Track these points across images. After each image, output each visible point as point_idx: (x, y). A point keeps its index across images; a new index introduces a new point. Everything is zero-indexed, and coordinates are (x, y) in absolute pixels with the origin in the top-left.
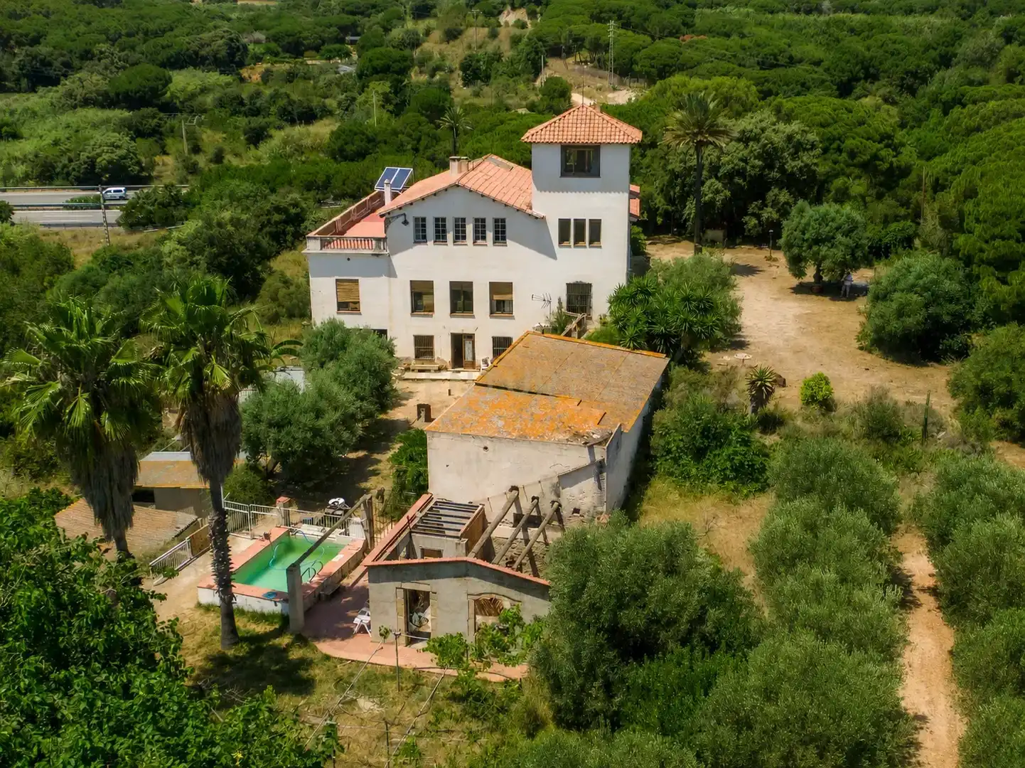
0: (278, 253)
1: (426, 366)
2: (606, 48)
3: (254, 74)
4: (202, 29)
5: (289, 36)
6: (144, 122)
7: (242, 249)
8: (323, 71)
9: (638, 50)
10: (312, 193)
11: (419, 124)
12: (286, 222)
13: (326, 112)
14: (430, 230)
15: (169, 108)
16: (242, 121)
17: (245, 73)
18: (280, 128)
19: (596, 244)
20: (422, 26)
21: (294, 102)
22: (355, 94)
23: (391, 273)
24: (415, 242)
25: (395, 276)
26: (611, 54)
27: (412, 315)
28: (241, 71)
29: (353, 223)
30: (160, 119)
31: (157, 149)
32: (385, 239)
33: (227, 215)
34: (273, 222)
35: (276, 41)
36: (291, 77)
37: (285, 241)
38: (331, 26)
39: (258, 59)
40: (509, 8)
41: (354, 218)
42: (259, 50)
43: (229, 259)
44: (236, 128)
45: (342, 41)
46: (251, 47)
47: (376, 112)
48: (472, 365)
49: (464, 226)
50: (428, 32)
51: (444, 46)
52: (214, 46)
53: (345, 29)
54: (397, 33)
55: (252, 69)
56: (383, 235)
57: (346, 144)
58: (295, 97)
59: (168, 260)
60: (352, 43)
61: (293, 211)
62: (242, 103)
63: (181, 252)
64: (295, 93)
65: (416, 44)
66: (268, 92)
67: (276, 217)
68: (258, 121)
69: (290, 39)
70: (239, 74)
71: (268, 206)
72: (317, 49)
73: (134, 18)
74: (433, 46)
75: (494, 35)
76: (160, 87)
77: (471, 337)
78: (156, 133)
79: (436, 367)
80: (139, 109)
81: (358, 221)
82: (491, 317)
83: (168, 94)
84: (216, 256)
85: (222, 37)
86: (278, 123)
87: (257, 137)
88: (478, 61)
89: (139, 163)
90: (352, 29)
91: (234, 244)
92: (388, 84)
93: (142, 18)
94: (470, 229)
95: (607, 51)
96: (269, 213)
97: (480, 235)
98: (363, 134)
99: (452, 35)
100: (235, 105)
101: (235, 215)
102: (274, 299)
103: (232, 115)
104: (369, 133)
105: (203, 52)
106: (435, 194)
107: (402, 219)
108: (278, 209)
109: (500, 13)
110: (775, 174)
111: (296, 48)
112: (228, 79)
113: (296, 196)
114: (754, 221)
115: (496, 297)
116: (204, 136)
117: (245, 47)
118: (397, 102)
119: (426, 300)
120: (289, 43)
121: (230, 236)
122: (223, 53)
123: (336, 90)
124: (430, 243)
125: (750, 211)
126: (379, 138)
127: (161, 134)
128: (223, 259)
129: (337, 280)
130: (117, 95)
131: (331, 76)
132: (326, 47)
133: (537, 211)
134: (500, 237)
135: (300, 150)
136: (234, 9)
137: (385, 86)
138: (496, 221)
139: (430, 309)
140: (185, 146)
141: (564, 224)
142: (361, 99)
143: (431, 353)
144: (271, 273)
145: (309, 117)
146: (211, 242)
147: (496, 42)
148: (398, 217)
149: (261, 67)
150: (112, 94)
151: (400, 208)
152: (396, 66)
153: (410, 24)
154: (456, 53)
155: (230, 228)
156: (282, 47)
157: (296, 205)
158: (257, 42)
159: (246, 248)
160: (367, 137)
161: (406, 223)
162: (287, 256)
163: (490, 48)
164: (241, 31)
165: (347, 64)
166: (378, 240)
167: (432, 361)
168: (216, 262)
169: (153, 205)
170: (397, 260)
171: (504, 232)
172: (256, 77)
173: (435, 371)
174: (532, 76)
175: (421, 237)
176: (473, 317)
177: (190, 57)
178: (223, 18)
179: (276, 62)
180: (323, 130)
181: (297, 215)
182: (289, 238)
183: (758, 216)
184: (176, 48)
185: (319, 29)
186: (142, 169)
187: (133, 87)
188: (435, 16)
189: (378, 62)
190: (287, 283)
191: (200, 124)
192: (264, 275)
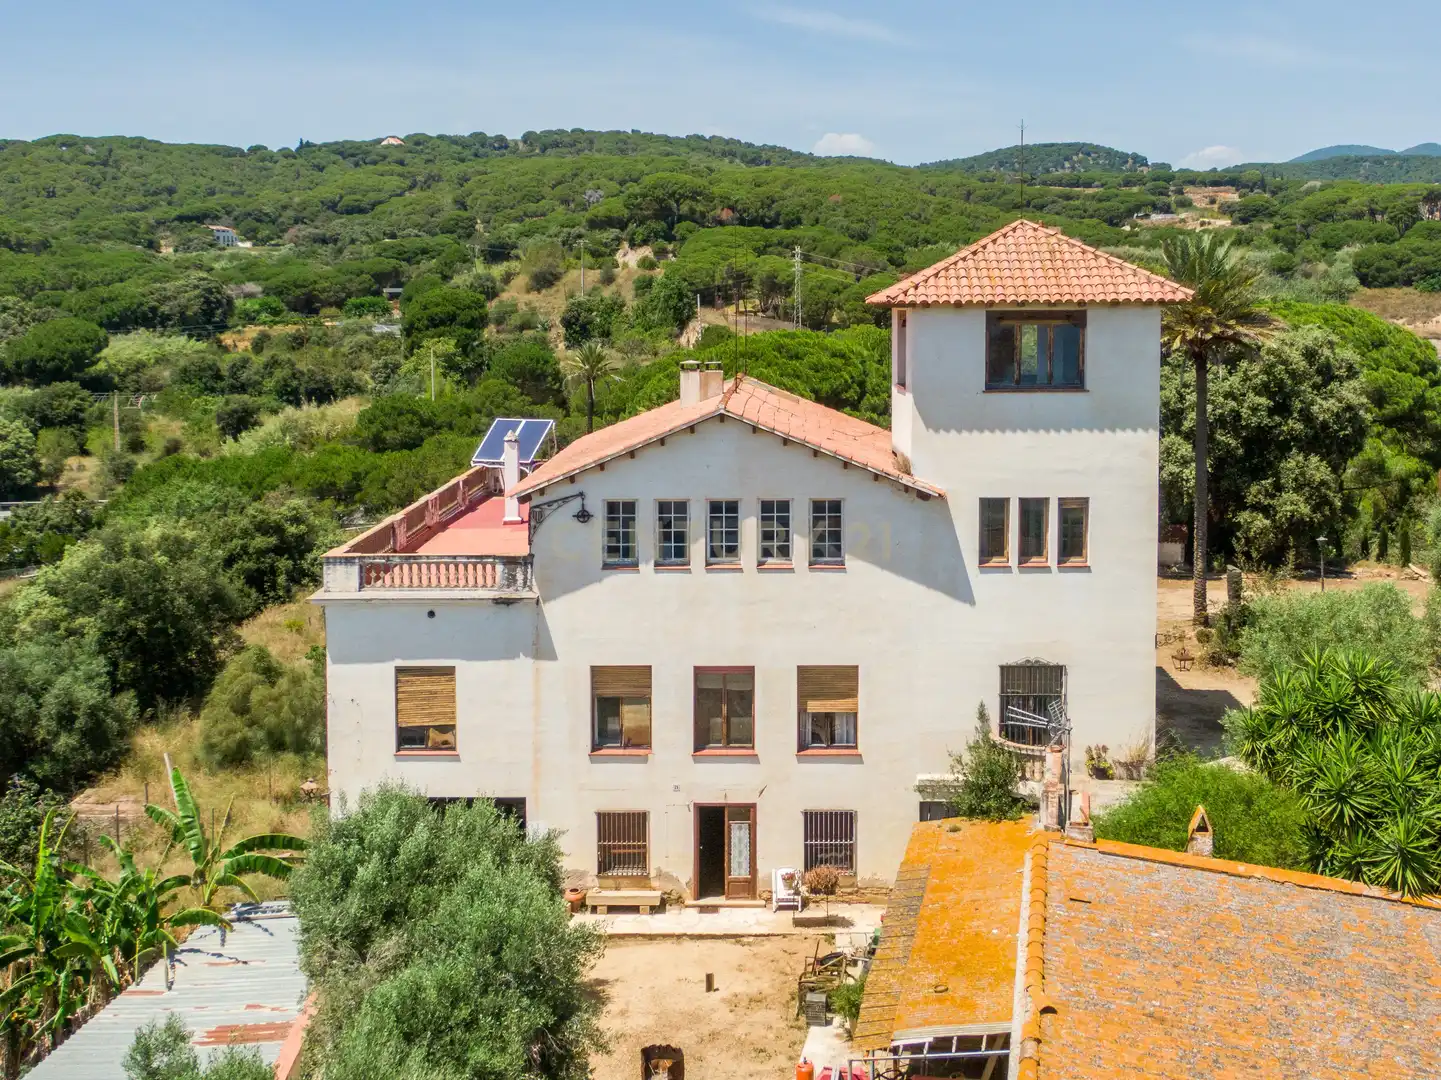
0: (258, 609)
1: (627, 894)
2: (787, 289)
3: (240, 341)
4: (167, 278)
5: (297, 287)
6: (56, 403)
7: (180, 601)
8: (347, 332)
9: (837, 291)
10: (329, 502)
11: (506, 398)
12: (278, 550)
13: (351, 388)
14: (646, 532)
15: (101, 385)
16: (217, 403)
17: (227, 338)
18: (274, 412)
19: (1074, 561)
20: (498, 270)
21: (302, 373)
22: (399, 358)
23: (541, 648)
24: (606, 566)
25: (552, 656)
26: (797, 296)
27: (593, 759)
28: (222, 337)
29: (431, 532)
30: (82, 399)
31: (69, 443)
32: (527, 561)
33: (154, 532)
34: (251, 550)
35: (280, 293)
36: (298, 342)
37: (274, 587)
38: (362, 272)
39: (250, 318)
40: (626, 245)
41: (431, 519)
42: (251, 305)
43: (150, 622)
44: (205, 412)
45: (378, 293)
46: (239, 303)
47: (433, 385)
48: (749, 887)
49: (733, 522)
50: (508, 278)
51: (533, 296)
52: (182, 300)
53: (381, 278)
54: (461, 280)
55: (239, 332)
56: (522, 550)
57: (386, 429)
58: (302, 366)
59: (25, 626)
60: (393, 296)
61: (292, 529)
62: (218, 377)
63: (50, 608)
64: (305, 362)
65: (492, 294)
66: (259, 361)
67: (260, 541)
68: (239, 400)
69: (298, 292)
70: (219, 342)
71: (244, 522)
72: (340, 304)
73: (65, 267)
74: (517, 294)
75: (609, 280)
76: (88, 352)
77: (746, 812)
78: (75, 420)
79: (653, 896)
80: (48, 383)
81: (443, 526)
82: (800, 759)
83: (102, 366)
84: (123, 617)
85: (196, 287)
86: (274, 404)
87: (239, 422)
88: (590, 311)
89: (35, 465)
90: (394, 277)
91: (164, 591)
92: (453, 342)
93: (78, 266)
94: (750, 529)
95: (789, 294)
96: (245, 533)
97: (774, 545)
98: (415, 413)
99: (544, 281)
100: (206, 378)
101: (172, 532)
102: (241, 708)
103: (201, 392)
104: (425, 413)
105: (165, 309)
106: (662, 441)
107: (575, 506)
108: (263, 528)
109: (615, 251)
110: (1295, 425)
111: (308, 305)
112: (202, 345)
113: (298, 502)
114: (1261, 522)
115: (815, 706)
116: (152, 425)
117: (230, 301)
118: (467, 367)
119: (630, 716)
120: (298, 297)
121: (157, 574)
122: (195, 309)
123: (365, 356)
124: (647, 568)
125: (1250, 499)
126: (439, 421)
127: (81, 421)
128: (139, 623)
129: (399, 671)
130: (18, 365)
131: (362, 337)
132: (353, 300)
133: (922, 479)
134: (828, 548)
135: (307, 440)
136: (217, 259)
137: (448, 345)
138: (818, 506)
139: (640, 740)
140: (117, 441)
141: (992, 511)
142: (407, 366)
143: (640, 858)
144: (241, 649)
145: (323, 394)
146: (116, 586)
147: (613, 287)
148: (565, 500)
149: (253, 332)
150: (10, 365)
151: (572, 479)
152: (464, 316)
153: (479, 268)
154: (552, 305)
155: (161, 559)
156: (288, 304)
157: (297, 520)
158: (250, 296)
159: (189, 598)
160: (421, 420)
161: (584, 516)
162: (273, 615)
163: (607, 293)
164: (227, 280)
165: (385, 323)
166: (510, 562)
167: (643, 881)
168: (121, 630)
169: (41, 530)
170: (558, 613)
171: (836, 536)
172: (244, 345)
173: (654, 910)
174: (676, 330)
175: (620, 552)
176: (754, 759)
177: (144, 314)
178: (200, 267)
179: (276, 323)
180: (346, 411)
181: (300, 538)
182: (282, 579)
183: (1267, 511)
184: (124, 303)
185: (343, 278)
186: (40, 475)
187: (45, 353)
188: (517, 258)
189: (438, 309)
190: (270, 672)
191: (149, 407)
192: (222, 655)
